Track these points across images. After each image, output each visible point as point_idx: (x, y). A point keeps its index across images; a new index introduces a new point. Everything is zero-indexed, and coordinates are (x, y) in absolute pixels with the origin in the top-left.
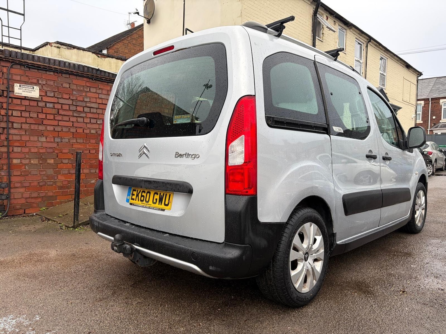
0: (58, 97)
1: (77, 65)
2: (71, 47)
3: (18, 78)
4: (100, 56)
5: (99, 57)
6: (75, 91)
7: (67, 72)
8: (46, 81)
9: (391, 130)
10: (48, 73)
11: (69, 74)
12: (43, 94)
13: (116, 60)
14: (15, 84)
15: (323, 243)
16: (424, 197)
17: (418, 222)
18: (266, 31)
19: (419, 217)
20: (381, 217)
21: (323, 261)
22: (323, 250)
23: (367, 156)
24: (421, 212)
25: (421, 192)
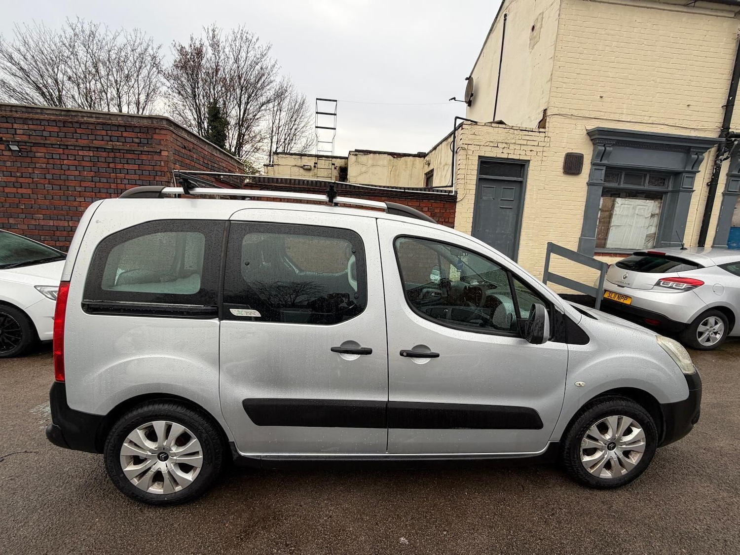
1: (314, 182)
2: (368, 152)
4: (396, 156)
5: (394, 157)
9: (483, 301)
13: (413, 158)
15: (199, 448)
16: (640, 429)
17: (600, 471)
18: (158, 194)
19: (605, 462)
20: (389, 441)
21: (200, 469)
22: (201, 456)
23: (333, 350)
24: (616, 454)
25: (618, 419)
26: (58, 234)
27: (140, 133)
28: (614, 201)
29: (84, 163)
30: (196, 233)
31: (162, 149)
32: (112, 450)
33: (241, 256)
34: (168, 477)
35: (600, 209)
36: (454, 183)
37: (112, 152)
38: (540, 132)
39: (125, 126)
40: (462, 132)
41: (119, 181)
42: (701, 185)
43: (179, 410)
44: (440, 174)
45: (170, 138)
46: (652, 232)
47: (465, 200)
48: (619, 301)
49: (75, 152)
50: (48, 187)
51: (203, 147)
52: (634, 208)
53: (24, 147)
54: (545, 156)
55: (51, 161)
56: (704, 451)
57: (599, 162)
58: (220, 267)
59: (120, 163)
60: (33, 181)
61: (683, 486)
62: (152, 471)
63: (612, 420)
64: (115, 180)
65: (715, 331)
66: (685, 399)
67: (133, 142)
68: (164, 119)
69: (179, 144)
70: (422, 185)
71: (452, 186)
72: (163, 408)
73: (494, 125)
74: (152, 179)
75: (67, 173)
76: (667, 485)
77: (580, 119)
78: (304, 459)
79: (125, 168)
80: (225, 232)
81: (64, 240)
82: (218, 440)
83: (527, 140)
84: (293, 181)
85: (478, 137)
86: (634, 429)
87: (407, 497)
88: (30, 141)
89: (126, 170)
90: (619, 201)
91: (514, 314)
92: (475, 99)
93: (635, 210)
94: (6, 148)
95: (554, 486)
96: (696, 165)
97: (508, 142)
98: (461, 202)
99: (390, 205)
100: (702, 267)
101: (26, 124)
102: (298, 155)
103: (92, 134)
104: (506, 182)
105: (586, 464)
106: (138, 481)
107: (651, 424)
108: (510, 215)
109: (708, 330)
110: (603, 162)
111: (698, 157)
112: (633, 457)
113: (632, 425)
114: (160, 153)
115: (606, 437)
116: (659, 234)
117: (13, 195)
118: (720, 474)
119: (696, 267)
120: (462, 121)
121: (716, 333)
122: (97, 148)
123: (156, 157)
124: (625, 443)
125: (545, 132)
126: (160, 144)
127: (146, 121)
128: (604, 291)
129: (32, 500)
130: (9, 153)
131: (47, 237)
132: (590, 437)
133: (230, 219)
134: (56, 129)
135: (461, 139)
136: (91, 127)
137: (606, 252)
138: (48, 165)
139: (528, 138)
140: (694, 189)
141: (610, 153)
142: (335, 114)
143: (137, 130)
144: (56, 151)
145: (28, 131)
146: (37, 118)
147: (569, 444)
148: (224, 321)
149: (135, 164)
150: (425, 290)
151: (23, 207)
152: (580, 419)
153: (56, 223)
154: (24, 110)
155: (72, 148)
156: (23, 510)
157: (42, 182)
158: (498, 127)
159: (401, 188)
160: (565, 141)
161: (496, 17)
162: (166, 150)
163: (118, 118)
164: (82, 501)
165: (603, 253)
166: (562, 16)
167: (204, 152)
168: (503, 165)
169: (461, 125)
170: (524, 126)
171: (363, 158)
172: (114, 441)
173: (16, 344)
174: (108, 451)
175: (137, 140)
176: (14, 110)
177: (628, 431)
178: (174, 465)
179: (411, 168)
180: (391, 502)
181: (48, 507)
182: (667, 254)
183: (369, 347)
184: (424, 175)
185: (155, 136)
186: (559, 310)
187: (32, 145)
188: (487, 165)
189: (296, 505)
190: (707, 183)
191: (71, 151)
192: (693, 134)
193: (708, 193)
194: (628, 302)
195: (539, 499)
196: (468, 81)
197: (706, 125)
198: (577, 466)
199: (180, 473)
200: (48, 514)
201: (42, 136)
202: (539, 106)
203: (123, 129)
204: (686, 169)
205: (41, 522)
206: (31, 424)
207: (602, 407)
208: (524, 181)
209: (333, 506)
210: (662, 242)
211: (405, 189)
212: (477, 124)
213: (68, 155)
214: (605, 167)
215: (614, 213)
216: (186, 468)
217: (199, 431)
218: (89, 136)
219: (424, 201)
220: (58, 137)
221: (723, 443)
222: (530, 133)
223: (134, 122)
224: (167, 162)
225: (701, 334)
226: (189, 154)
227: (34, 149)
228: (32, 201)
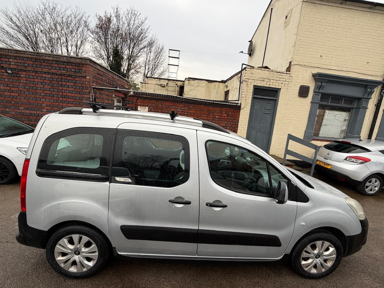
0: (156, 111)
2: (195, 79)
3: (140, 104)
5: (209, 82)
6: (164, 108)
7: (160, 99)
8: (151, 104)
10: (152, 100)
11: (162, 100)
12: (150, 110)
13: (219, 83)
14: (138, 107)
15: (96, 249)
16: (334, 248)
17: (311, 269)
18: (79, 112)
19: (314, 265)
20: (198, 250)
21: (97, 260)
22: (97, 254)
23: (170, 201)
24: (320, 261)
25: (322, 243)
26: (31, 117)
27: (75, 66)
28: (324, 112)
29: (46, 81)
30: (99, 135)
31: (86, 75)
32: (50, 249)
33: (122, 149)
34: (79, 264)
35: (317, 116)
36: (240, 99)
37: (61, 76)
38: (287, 74)
39: (67, 62)
40: (245, 72)
41: (64, 91)
42: (372, 105)
43: (87, 229)
44: (232, 93)
45: (91, 69)
46: (344, 129)
47: (245, 108)
48: (324, 166)
49: (41, 75)
50: (26, 93)
51: (109, 74)
52: (335, 116)
53: (15, 71)
54: (289, 87)
55: (28, 79)
56: (367, 257)
57: (318, 91)
58: (111, 154)
59: (65, 82)
60: (19, 89)
61: (355, 278)
62: (71, 261)
63: (319, 243)
64: (62, 91)
65: (375, 186)
66: (359, 233)
67: (71, 71)
68: (88, 59)
69: (96, 72)
70: (222, 99)
71: (238, 100)
72: (78, 228)
73: (262, 69)
74: (81, 91)
75: (37, 86)
76: (347, 278)
77: (309, 68)
78: (152, 258)
79: (67, 84)
80: (114, 135)
81: (34, 121)
82: (107, 245)
83: (280, 78)
84: (154, 95)
85: (254, 75)
86: (330, 248)
87: (206, 278)
88: (18, 68)
89: (67, 86)
90: (327, 112)
91: (268, 183)
92: (253, 52)
93: (336, 117)
94: (5, 71)
95: (285, 275)
96: (369, 95)
97: (269, 78)
98: (243, 109)
99: (204, 122)
100: (370, 151)
101: (16, 59)
102: (158, 79)
103: (50, 66)
104: (268, 100)
105: (303, 265)
106: (64, 265)
107: (340, 246)
108: (269, 117)
109: (371, 185)
110: (320, 91)
111: (371, 90)
112: (329, 263)
113: (329, 246)
114: (85, 77)
115: (315, 252)
116: (348, 130)
117: (8, 96)
118: (375, 272)
119: (367, 151)
120: (246, 66)
121: (375, 187)
122: (53, 73)
123: (83, 79)
124: (325, 256)
125: (290, 74)
126: (86, 73)
127: (79, 60)
128: (317, 161)
129: (8, 271)
130: (7, 74)
131: (25, 119)
132: (306, 252)
133: (117, 128)
134: (32, 63)
135: (245, 76)
136: (50, 62)
137: (319, 139)
138: (27, 81)
139: (280, 77)
140: (368, 107)
141: (324, 86)
142: (178, 58)
143: (74, 65)
144: (32, 74)
145: (17, 63)
146: (22, 56)
147: (295, 255)
148: (112, 184)
149: (72, 83)
150: (221, 161)
151: (13, 103)
152: (301, 242)
153: (30, 112)
154: (15, 52)
155: (40, 73)
156: (2, 277)
157: (24, 90)
158: (265, 70)
159: (211, 101)
160: (300, 79)
161: (267, 10)
162: (89, 75)
163: (64, 58)
164: (34, 273)
165: (317, 139)
166: (302, 12)
167: (109, 76)
168: (266, 91)
169: (245, 68)
170: (279, 70)
171: (192, 82)
172: (51, 244)
173: (6, 178)
174: (48, 249)
175: (73, 70)
176: (9, 51)
177: (327, 249)
178: (83, 258)
179: (217, 88)
180: (198, 281)
181: (16, 276)
182: (351, 143)
183: (189, 200)
184: (224, 92)
185: (83, 68)
186: (294, 184)
187: (19, 70)
188: (258, 90)
189: (147, 280)
190: (375, 105)
191: (39, 74)
192: (369, 78)
193: (375, 110)
194: (329, 167)
195: (277, 283)
196: (250, 43)
197: (377, 73)
198: (298, 267)
199: (86, 262)
200: (15, 281)
201: (24, 66)
202: (287, 60)
203: (67, 64)
204: (364, 97)
205: (12, 285)
206: (11, 225)
207: (313, 236)
208: (277, 100)
209: (167, 282)
210: (349, 135)
211: (213, 101)
212: (253, 68)
213: (37, 76)
214: (320, 94)
215: (324, 119)
216: (89, 259)
217: (97, 241)
218: (49, 67)
219: (223, 108)
220: (32, 67)
221: (377, 253)
222: (282, 74)
223: (72, 60)
224: (89, 82)
225: (367, 187)
226: (101, 77)
227: (20, 73)
228: (18, 100)
